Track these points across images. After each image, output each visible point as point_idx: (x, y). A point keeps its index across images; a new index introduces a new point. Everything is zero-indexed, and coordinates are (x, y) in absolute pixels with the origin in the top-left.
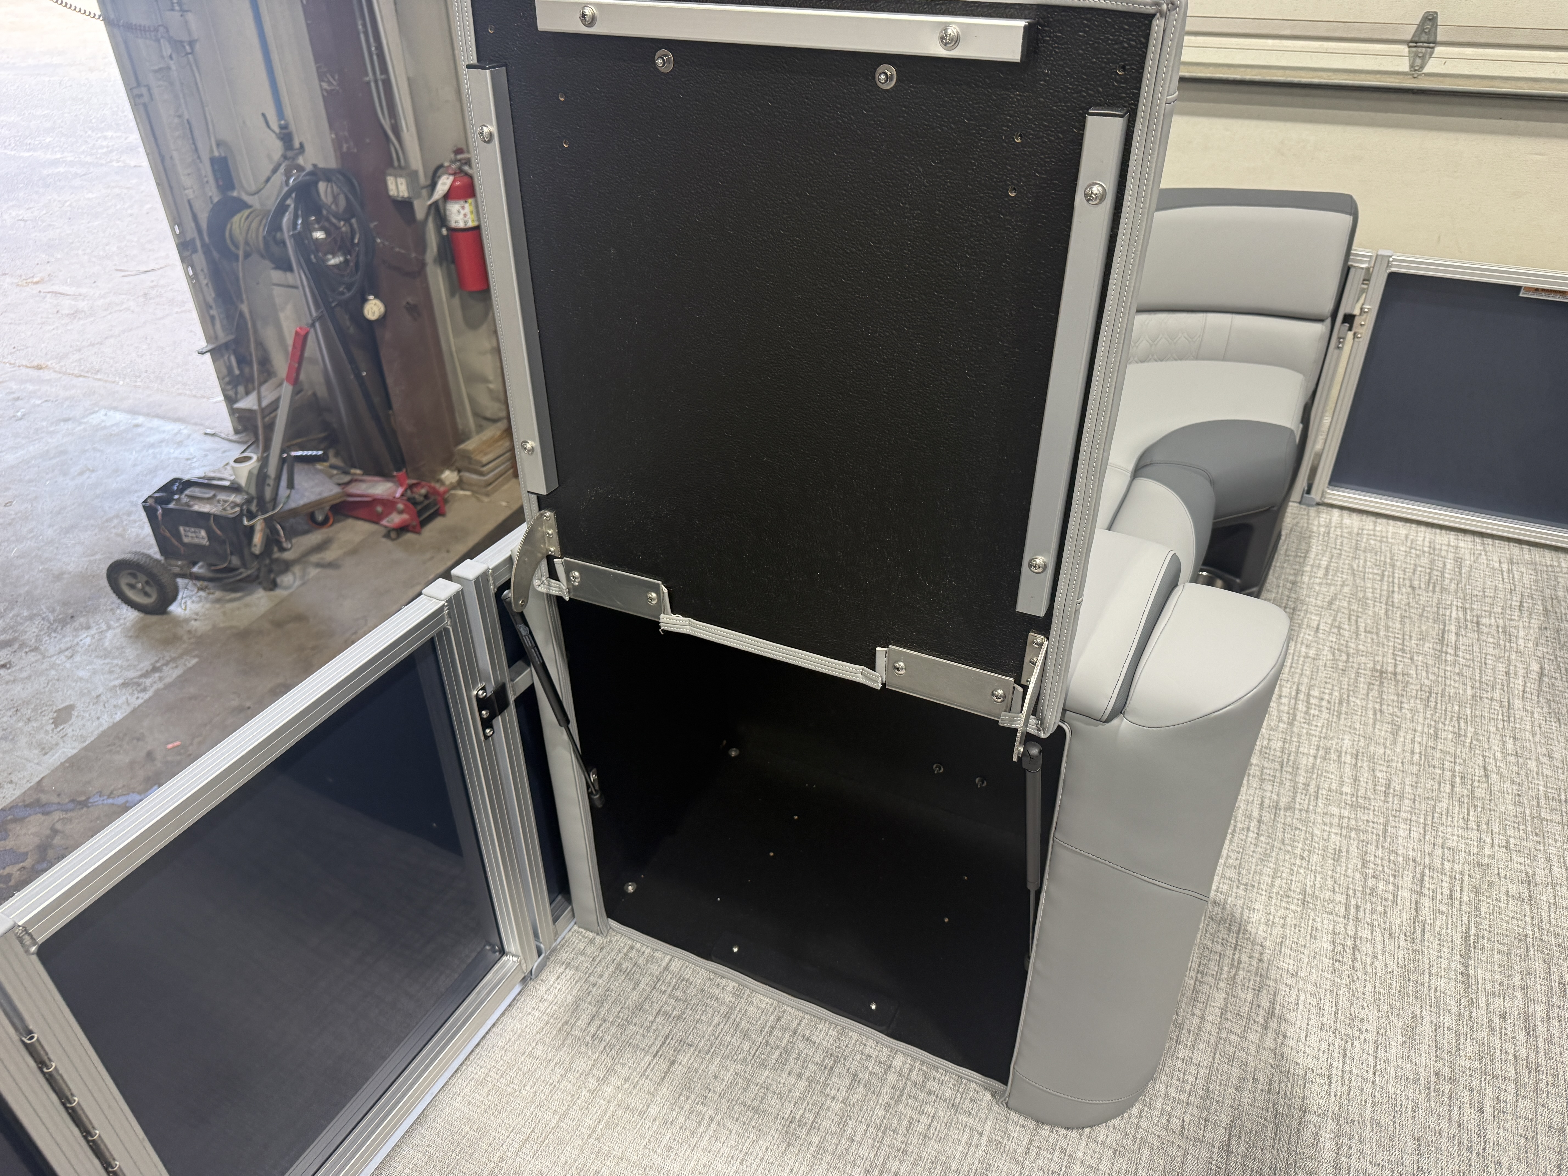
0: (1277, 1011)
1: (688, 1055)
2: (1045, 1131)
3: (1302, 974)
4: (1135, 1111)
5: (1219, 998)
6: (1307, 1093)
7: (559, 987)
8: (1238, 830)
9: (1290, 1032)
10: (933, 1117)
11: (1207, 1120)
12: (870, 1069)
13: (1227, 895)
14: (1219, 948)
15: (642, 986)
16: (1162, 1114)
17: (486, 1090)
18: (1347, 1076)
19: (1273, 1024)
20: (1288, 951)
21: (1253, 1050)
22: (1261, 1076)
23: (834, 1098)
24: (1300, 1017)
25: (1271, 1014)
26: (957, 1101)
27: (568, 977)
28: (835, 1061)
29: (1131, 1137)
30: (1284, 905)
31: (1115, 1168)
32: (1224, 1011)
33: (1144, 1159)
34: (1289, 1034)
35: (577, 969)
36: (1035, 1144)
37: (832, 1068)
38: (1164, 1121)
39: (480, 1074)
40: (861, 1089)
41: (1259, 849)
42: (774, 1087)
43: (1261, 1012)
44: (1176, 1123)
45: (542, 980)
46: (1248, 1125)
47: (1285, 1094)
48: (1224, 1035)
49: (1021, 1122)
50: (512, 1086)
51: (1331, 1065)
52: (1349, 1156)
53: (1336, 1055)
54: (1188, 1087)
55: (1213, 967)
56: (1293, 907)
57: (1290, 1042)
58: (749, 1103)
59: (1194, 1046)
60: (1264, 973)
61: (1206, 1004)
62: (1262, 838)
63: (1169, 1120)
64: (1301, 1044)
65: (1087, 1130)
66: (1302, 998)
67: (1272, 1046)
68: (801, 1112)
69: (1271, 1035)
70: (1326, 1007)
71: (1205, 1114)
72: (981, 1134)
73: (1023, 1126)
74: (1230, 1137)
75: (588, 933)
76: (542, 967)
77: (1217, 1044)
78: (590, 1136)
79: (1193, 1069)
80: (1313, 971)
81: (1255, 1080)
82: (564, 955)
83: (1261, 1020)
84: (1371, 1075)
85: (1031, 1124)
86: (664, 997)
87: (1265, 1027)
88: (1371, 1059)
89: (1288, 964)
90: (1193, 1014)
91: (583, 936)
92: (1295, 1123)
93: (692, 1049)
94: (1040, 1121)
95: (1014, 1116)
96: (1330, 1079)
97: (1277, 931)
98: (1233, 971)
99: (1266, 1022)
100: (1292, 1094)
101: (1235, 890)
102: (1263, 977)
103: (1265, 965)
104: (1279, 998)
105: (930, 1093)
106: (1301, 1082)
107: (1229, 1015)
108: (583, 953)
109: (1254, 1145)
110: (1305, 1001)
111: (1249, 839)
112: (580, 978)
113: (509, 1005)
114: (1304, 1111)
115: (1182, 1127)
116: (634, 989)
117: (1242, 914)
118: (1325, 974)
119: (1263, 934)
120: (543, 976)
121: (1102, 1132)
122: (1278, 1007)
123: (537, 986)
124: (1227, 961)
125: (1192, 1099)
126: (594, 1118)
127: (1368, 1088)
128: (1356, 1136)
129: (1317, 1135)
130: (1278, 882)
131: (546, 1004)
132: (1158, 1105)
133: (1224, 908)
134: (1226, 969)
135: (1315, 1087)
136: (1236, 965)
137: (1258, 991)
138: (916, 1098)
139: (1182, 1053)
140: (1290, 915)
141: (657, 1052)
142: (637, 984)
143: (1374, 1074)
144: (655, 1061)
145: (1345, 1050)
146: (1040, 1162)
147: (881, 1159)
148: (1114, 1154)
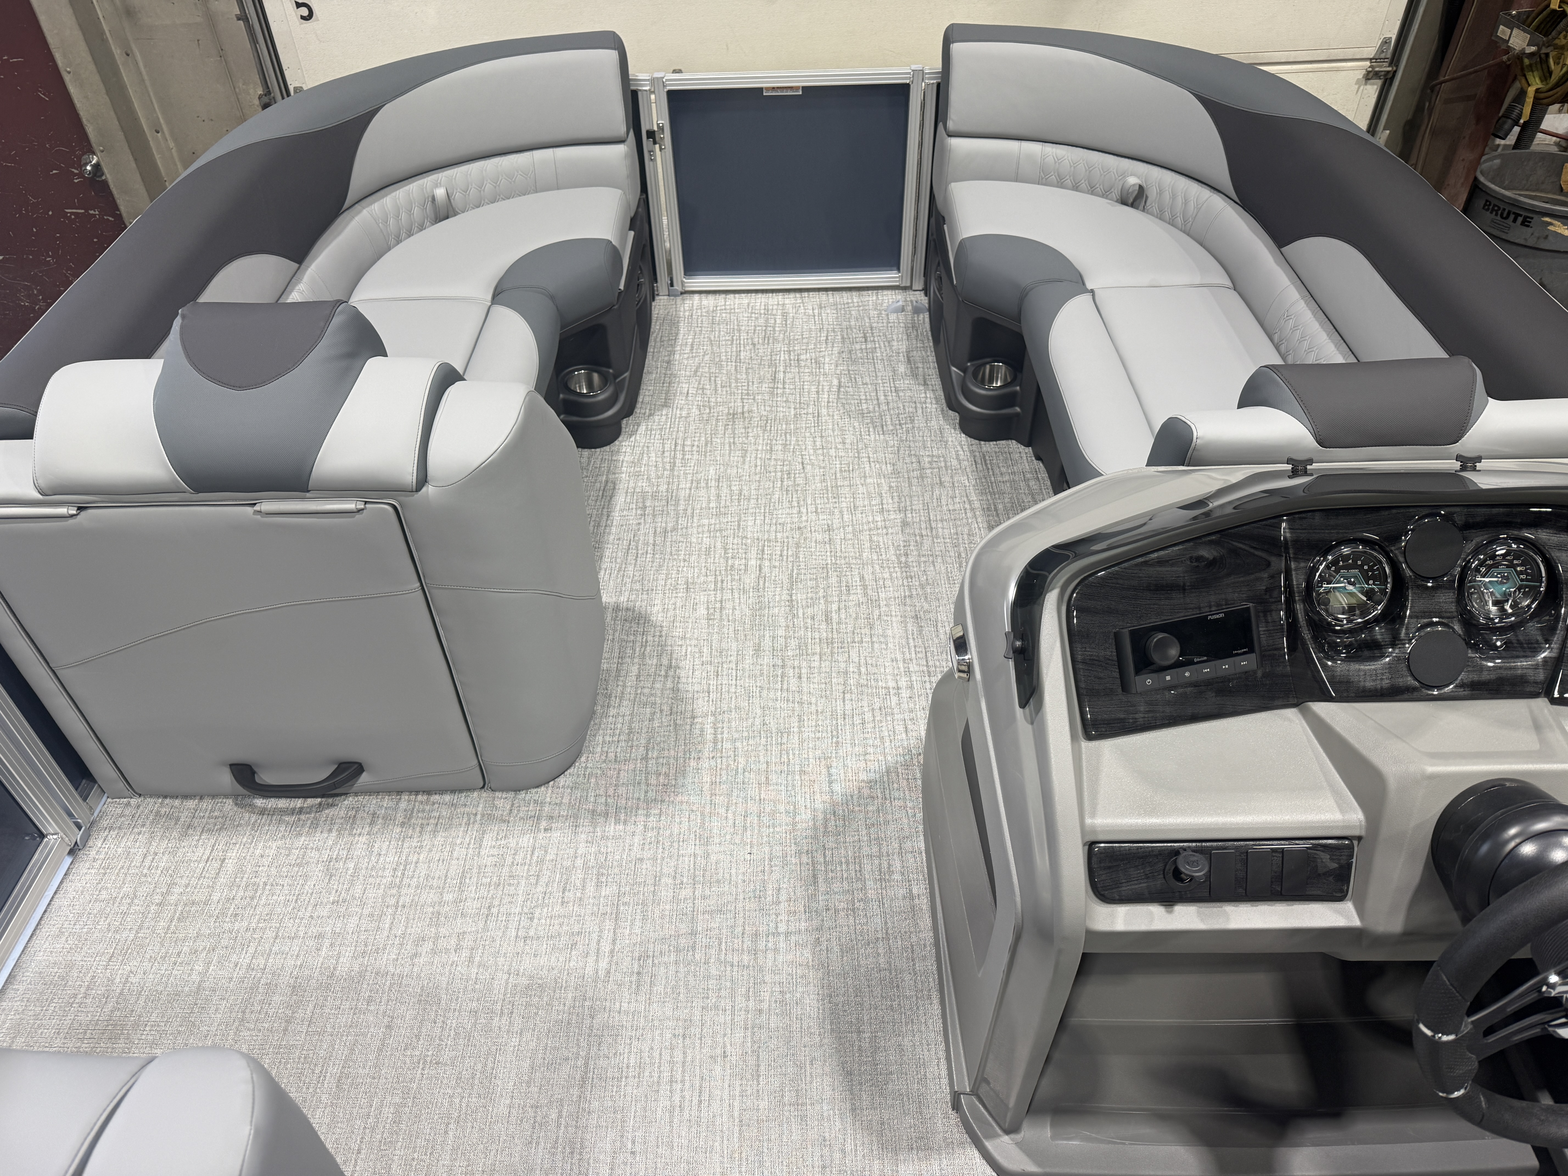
0: (673, 664)
1: (235, 851)
2: (522, 795)
3: (688, 636)
4: (583, 759)
5: (635, 669)
6: (695, 706)
7: (107, 846)
8: (639, 556)
9: (683, 674)
10: (439, 818)
11: (632, 747)
12: (385, 805)
13: (635, 601)
14: (632, 638)
15: (182, 820)
16: (601, 754)
17: (64, 939)
18: (719, 687)
19: (671, 673)
20: (678, 624)
21: (659, 693)
22: (665, 708)
23: (360, 834)
24: (688, 662)
25: (670, 667)
26: (455, 801)
27: (113, 836)
28: (356, 811)
29: (582, 776)
30: (674, 595)
31: (573, 798)
32: (638, 676)
33: (592, 785)
34: (681, 675)
35: (120, 828)
36: (516, 805)
37: (355, 816)
38: (603, 758)
39: (55, 930)
40: (380, 821)
41: (655, 564)
42: (312, 845)
43: (663, 668)
44: (611, 756)
45: (90, 847)
46: (658, 739)
47: (681, 712)
48: (639, 692)
49: (504, 796)
50: (86, 927)
51: (710, 684)
52: (722, 733)
53: (712, 677)
54: (617, 732)
55: (629, 651)
56: (680, 595)
57: (683, 680)
58: (294, 862)
59: (619, 705)
60: (663, 643)
61: (626, 676)
62: (657, 556)
63: (606, 756)
64: (690, 679)
65: (552, 783)
66: (689, 650)
67: (672, 686)
68: (336, 852)
69: (670, 679)
70: (705, 650)
71: (630, 744)
72: (476, 814)
73: (506, 798)
74: (647, 750)
75: (122, 800)
76: (86, 838)
77: (635, 698)
78: (166, 933)
79: (620, 719)
80: (696, 631)
81: (661, 711)
82: (105, 823)
83: (663, 673)
84: (734, 682)
85: (511, 795)
86: (204, 820)
87: (666, 676)
88: (734, 672)
89: (678, 632)
90: (618, 686)
91: (119, 804)
92: (688, 727)
93: (238, 846)
94: (517, 790)
95: (497, 794)
96: (709, 693)
97: (671, 613)
98: (643, 650)
99: (667, 673)
100: (685, 710)
101: (640, 597)
102: (663, 646)
103: (664, 638)
104: (675, 656)
105: (434, 804)
106: (691, 701)
107: (642, 678)
108: (122, 815)
109: (663, 749)
110: (691, 652)
111: (648, 559)
112: (125, 834)
113: (65, 875)
114: (693, 718)
115: (616, 756)
116: (176, 824)
117: (646, 611)
118: (703, 630)
119: (661, 619)
120: (90, 843)
121: (561, 780)
122: (674, 661)
123: (87, 853)
124: (638, 644)
125: (622, 737)
126: (166, 920)
127: (733, 690)
128: (727, 720)
129: (702, 730)
130: (669, 581)
131: (99, 862)
132: (599, 749)
133: (634, 611)
134: (638, 649)
135: (700, 701)
136: (644, 645)
137: (660, 656)
138: (423, 811)
139: (612, 712)
140: (679, 600)
141: (208, 858)
142: (178, 819)
143: (736, 680)
144: (208, 865)
145: (717, 672)
146: (521, 814)
147: (404, 858)
148: (571, 790)
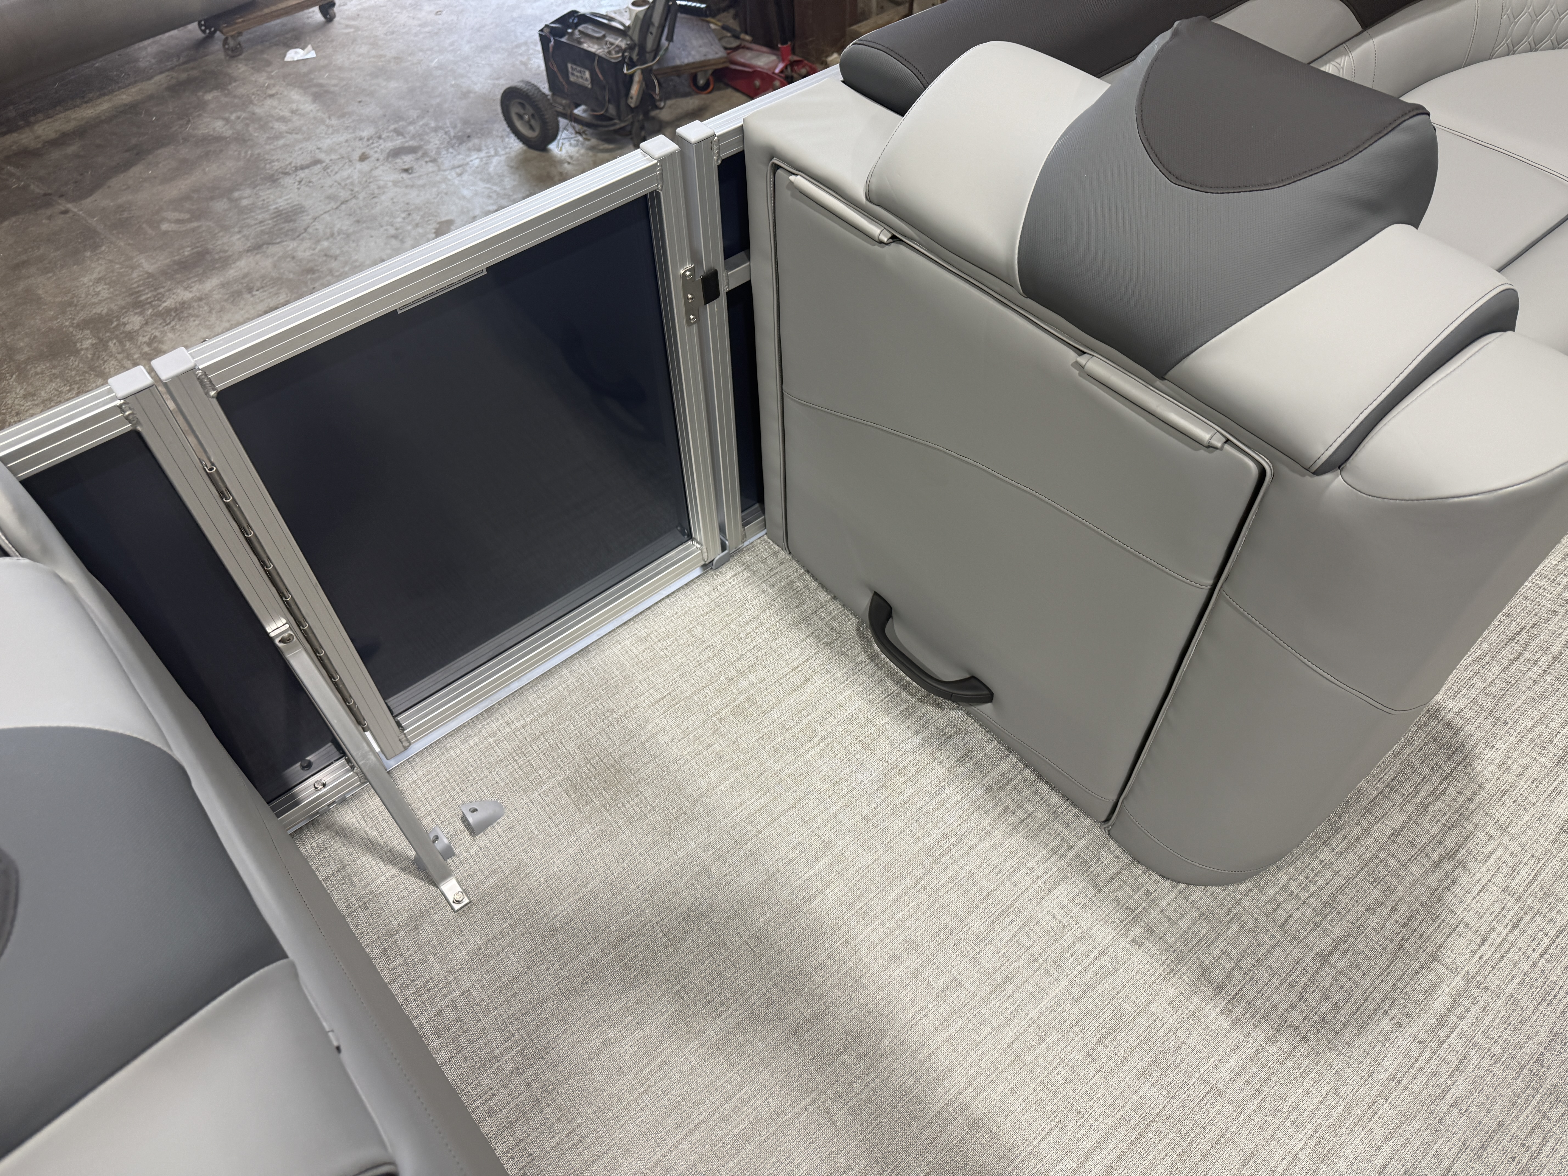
0: (1459, 855)
1: (823, 680)
2: (1138, 870)
3: (1512, 830)
4: (1243, 887)
5: (1398, 819)
6: (1449, 943)
7: (733, 583)
8: (1521, 659)
9: (1464, 880)
10: (1030, 815)
11: (1317, 926)
12: (987, 751)
13: (1468, 721)
14: (1426, 771)
15: (805, 607)
16: (1270, 901)
17: (643, 647)
18: (1507, 945)
19: (1447, 866)
20: (1509, 802)
21: (1408, 881)
22: (1403, 909)
23: (940, 763)
24: (1484, 869)
25: (1451, 855)
26: (1060, 810)
27: (744, 577)
28: (956, 732)
29: (1226, 909)
30: (1534, 754)
31: (1195, 929)
32: (1396, 833)
33: (1229, 933)
34: (1461, 881)
35: (754, 573)
36: (1123, 877)
37: (950, 737)
38: (1269, 908)
39: (643, 633)
40: (970, 765)
41: (1537, 687)
42: (890, 734)
43: (1440, 850)
44: (1281, 915)
45: (720, 573)
46: (1361, 947)
47: (1421, 935)
48: (1382, 855)
49: (1117, 852)
50: (665, 651)
51: (1494, 929)
52: (1461, 1018)
53: (1506, 921)
54: (1313, 888)
55: (1408, 787)
56: (1543, 760)
57: (1457, 889)
58: (862, 738)
59: (1342, 853)
60: (1467, 813)
61: (1378, 820)
62: (1548, 678)
63: (1275, 910)
64: (1469, 897)
65: (1182, 886)
66: (1498, 853)
67: (1434, 885)
68: (906, 763)
69: (1439, 874)
70: (1522, 873)
71: (1318, 919)
72: (1071, 847)
73: (1117, 857)
74: (1335, 948)
75: (775, 546)
76: (723, 562)
77: (1371, 860)
78: (715, 715)
79: (1328, 874)
80: (1530, 832)
81: (1394, 910)
82: (747, 558)
83: (1435, 856)
84: (1536, 955)
85: (1126, 858)
86: (821, 623)
87: (1437, 865)
88: (1546, 941)
89: (1502, 813)
90: (1358, 824)
91: (769, 547)
92: (1416, 965)
93: (829, 675)
94: (1137, 859)
95: (1112, 843)
96: (1484, 941)
97: (1510, 778)
98: (1430, 799)
99: (1440, 861)
100: (1430, 937)
101: (1479, 720)
102: (1462, 816)
103: (1472, 806)
104: (1470, 845)
105: (1036, 793)
106: (1447, 930)
107: (1399, 840)
108: (764, 561)
109: (1358, 967)
110: (1500, 858)
111: (1531, 673)
112: (754, 582)
113: (686, 585)
114: (1434, 958)
115: (1286, 921)
116: (797, 607)
117: (1474, 747)
118: (1542, 841)
119: (1489, 776)
120: (723, 569)
121: (1197, 893)
122: (1463, 852)
123: (715, 577)
124: (1428, 787)
125: (1312, 900)
126: (723, 702)
127: (1525, 966)
128: (1482, 1003)
129: (1434, 986)
130: (1540, 729)
131: (717, 594)
132: (1271, 892)
133: (1456, 733)
134: (1423, 794)
135: (1461, 943)
136: (1436, 794)
137: (1449, 828)
138: (1020, 792)
139: (1325, 855)
140: (1536, 767)
141: (798, 666)
142: (801, 604)
143: (1541, 956)
144: (792, 674)
145: (1520, 920)
146: (1119, 894)
147: (963, 831)
148: (1200, 916)
